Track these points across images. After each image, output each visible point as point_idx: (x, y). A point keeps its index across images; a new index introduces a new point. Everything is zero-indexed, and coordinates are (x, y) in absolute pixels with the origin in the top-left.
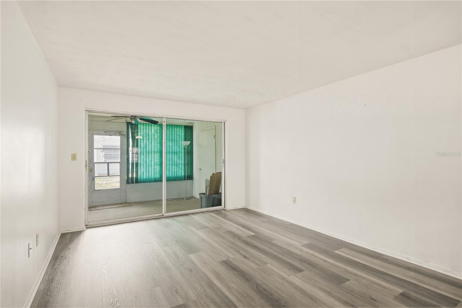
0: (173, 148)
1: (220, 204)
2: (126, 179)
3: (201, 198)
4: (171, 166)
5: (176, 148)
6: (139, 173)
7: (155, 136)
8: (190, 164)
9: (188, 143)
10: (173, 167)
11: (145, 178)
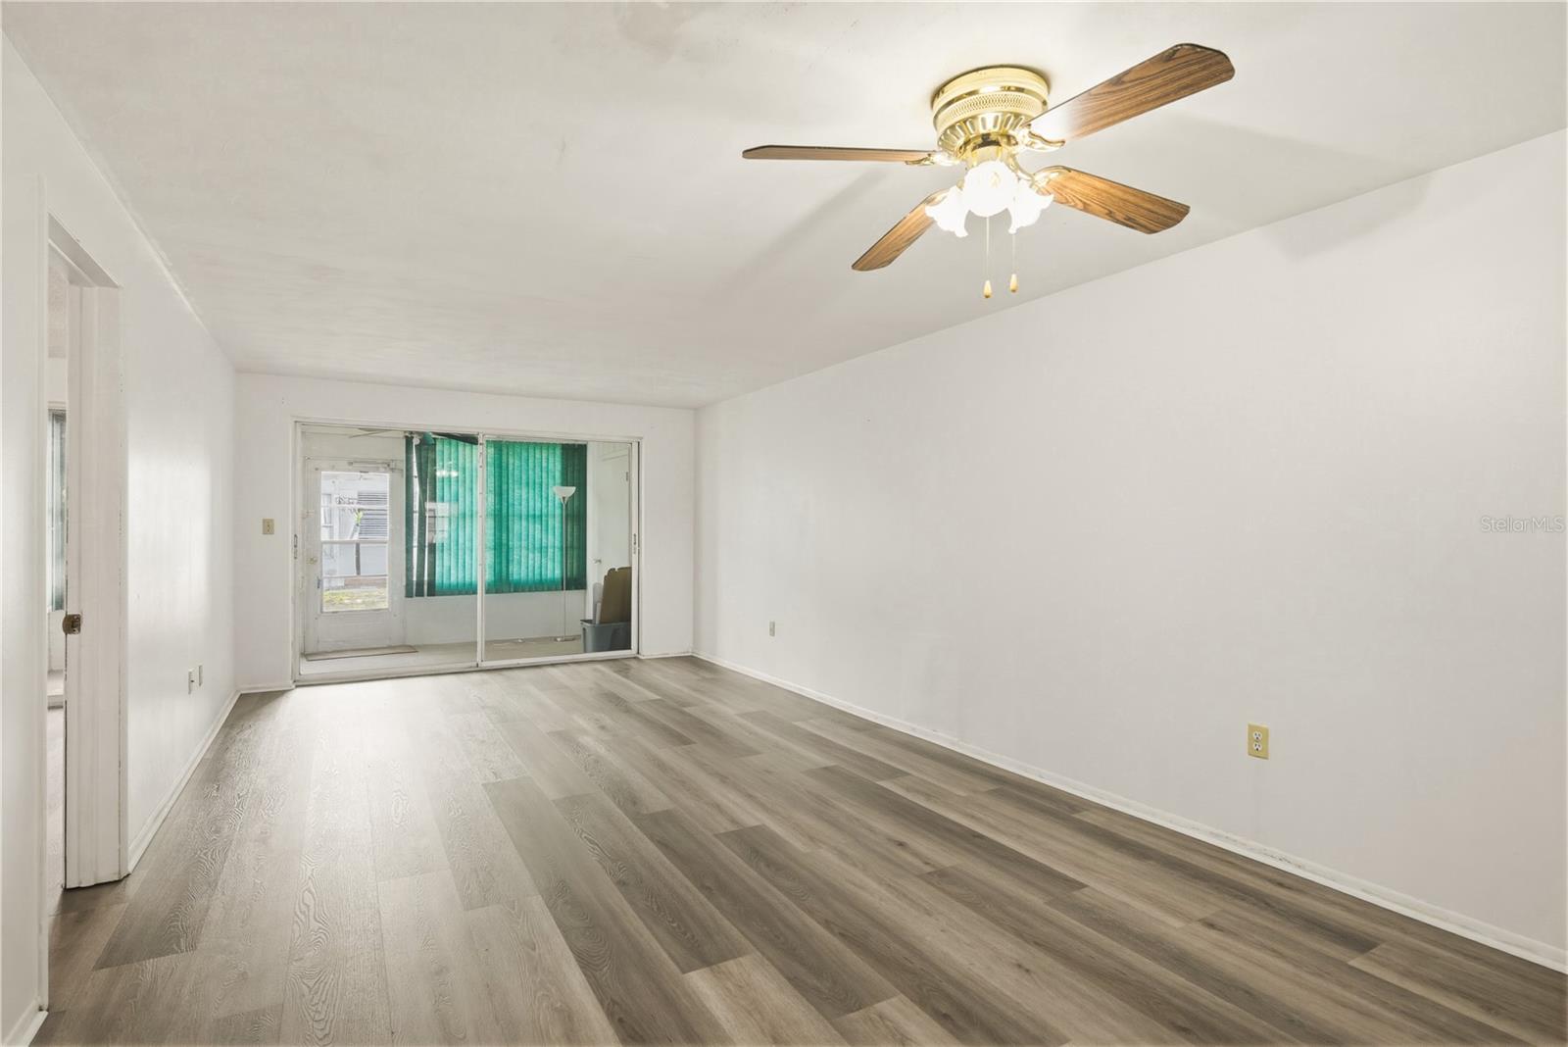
0: (531, 504)
1: (628, 646)
2: (404, 584)
3: (584, 629)
4: (524, 552)
5: (538, 505)
6: (438, 569)
8: (579, 548)
9: (572, 490)
10: (531, 555)
11: (455, 583)
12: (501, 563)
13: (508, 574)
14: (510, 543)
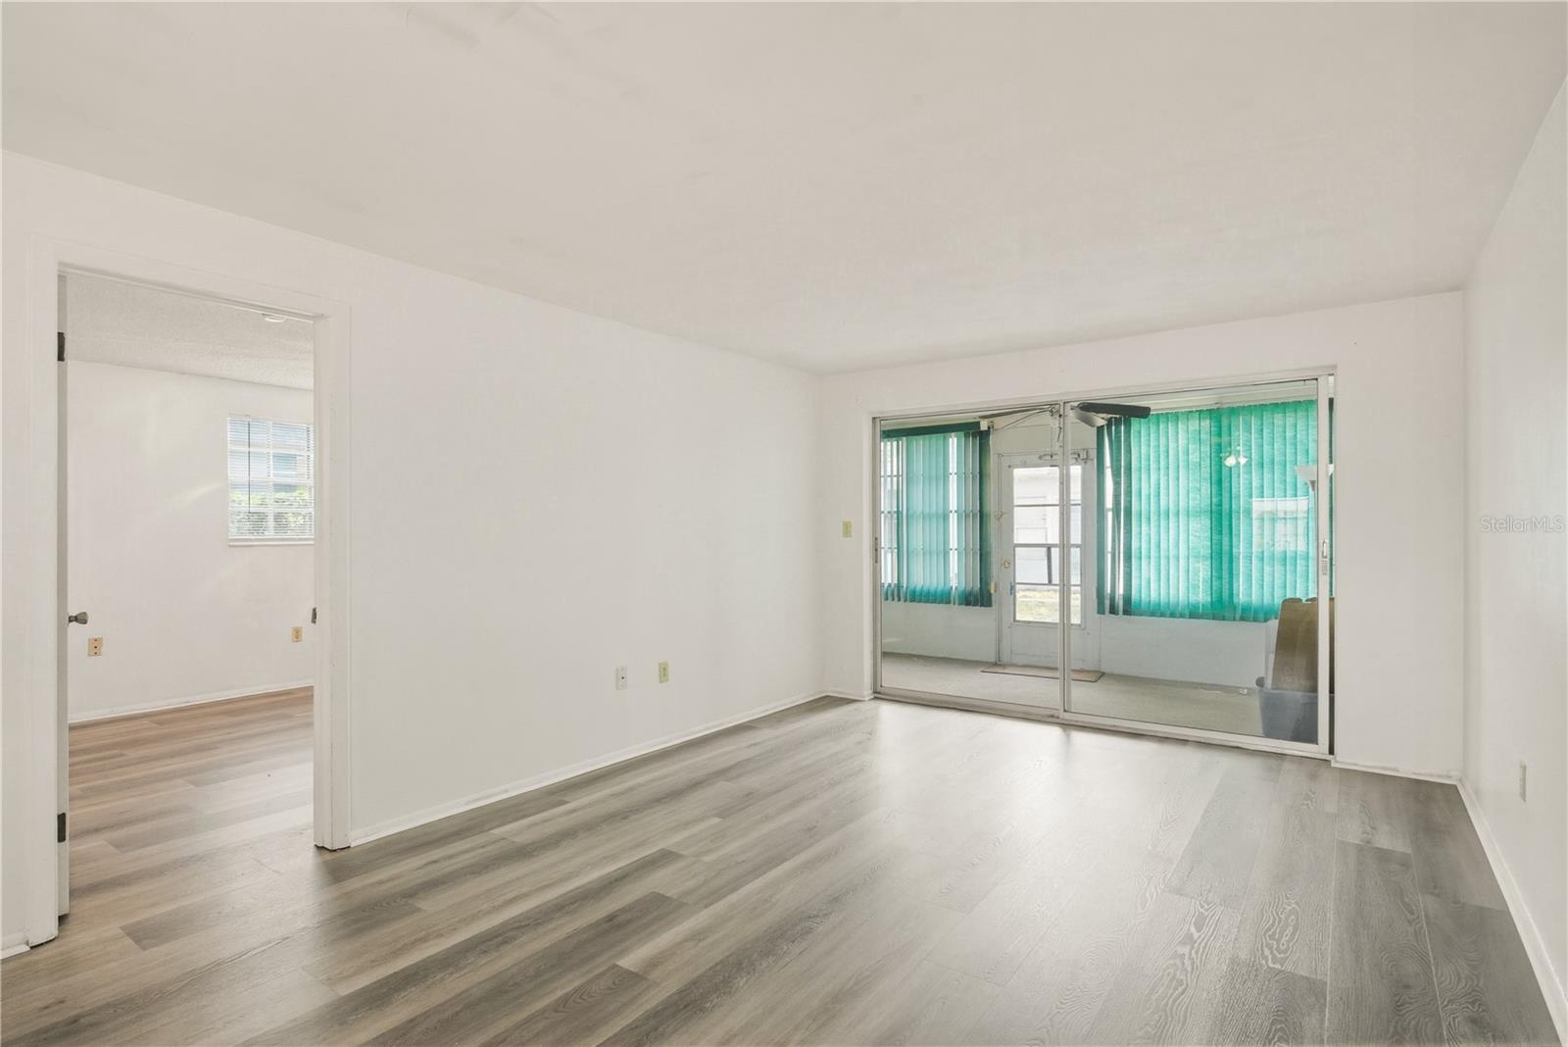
1: (1311, 737)
2: (1097, 596)
7: (1190, 456)
10: (1267, 569)
12: (1220, 578)
13: (1231, 595)
14: (1234, 550)
